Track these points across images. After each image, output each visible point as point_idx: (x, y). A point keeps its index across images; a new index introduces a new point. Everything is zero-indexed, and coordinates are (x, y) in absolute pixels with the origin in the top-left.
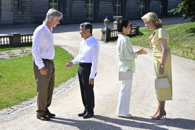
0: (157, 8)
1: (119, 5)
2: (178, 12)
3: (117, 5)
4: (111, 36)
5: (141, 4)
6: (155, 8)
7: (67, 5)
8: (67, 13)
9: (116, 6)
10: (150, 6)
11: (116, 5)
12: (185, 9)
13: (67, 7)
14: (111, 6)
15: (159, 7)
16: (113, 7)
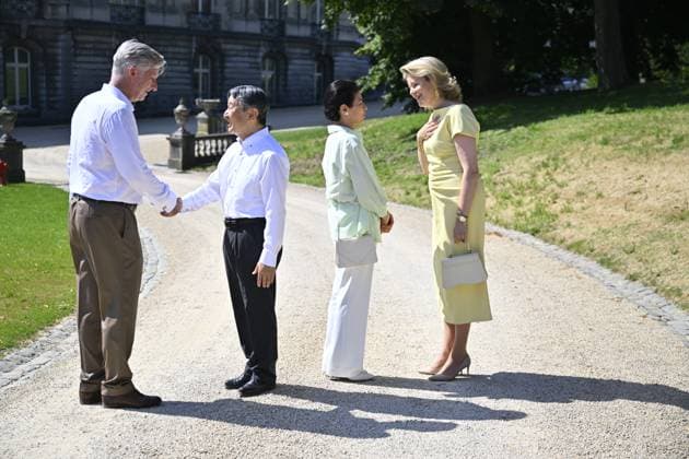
0: (308, 78)
1: (206, 71)
2: (370, 89)
3: (200, 70)
4: (196, 154)
5: (264, 69)
6: (303, 78)
7: (57, 68)
8: (60, 92)
9: (197, 74)
10: (289, 72)
11: (196, 70)
12: (389, 79)
13: (58, 75)
14: (184, 72)
15: (312, 76)
16: (188, 75)
